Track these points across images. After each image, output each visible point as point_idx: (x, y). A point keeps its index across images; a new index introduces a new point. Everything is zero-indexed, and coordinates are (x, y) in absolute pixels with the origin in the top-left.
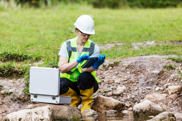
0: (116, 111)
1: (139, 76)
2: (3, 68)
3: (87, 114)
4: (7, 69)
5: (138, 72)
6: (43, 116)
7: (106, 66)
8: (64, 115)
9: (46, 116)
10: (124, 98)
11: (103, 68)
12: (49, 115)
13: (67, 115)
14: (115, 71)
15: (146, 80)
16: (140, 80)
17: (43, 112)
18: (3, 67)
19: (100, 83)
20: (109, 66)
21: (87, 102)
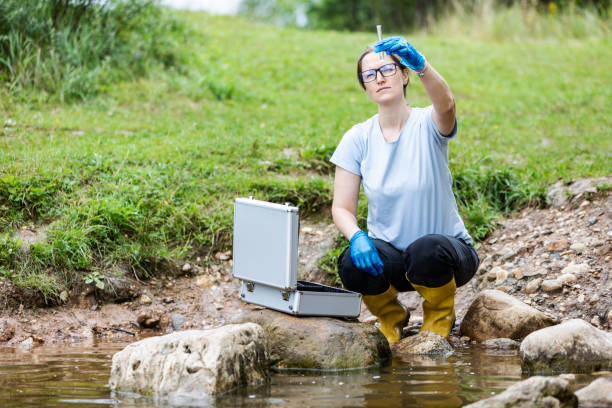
2: (295, 189)
4: (305, 197)
7: (574, 196)
11: (566, 203)
18: (297, 187)
19: (533, 247)
20: (582, 198)
21: (432, 316)
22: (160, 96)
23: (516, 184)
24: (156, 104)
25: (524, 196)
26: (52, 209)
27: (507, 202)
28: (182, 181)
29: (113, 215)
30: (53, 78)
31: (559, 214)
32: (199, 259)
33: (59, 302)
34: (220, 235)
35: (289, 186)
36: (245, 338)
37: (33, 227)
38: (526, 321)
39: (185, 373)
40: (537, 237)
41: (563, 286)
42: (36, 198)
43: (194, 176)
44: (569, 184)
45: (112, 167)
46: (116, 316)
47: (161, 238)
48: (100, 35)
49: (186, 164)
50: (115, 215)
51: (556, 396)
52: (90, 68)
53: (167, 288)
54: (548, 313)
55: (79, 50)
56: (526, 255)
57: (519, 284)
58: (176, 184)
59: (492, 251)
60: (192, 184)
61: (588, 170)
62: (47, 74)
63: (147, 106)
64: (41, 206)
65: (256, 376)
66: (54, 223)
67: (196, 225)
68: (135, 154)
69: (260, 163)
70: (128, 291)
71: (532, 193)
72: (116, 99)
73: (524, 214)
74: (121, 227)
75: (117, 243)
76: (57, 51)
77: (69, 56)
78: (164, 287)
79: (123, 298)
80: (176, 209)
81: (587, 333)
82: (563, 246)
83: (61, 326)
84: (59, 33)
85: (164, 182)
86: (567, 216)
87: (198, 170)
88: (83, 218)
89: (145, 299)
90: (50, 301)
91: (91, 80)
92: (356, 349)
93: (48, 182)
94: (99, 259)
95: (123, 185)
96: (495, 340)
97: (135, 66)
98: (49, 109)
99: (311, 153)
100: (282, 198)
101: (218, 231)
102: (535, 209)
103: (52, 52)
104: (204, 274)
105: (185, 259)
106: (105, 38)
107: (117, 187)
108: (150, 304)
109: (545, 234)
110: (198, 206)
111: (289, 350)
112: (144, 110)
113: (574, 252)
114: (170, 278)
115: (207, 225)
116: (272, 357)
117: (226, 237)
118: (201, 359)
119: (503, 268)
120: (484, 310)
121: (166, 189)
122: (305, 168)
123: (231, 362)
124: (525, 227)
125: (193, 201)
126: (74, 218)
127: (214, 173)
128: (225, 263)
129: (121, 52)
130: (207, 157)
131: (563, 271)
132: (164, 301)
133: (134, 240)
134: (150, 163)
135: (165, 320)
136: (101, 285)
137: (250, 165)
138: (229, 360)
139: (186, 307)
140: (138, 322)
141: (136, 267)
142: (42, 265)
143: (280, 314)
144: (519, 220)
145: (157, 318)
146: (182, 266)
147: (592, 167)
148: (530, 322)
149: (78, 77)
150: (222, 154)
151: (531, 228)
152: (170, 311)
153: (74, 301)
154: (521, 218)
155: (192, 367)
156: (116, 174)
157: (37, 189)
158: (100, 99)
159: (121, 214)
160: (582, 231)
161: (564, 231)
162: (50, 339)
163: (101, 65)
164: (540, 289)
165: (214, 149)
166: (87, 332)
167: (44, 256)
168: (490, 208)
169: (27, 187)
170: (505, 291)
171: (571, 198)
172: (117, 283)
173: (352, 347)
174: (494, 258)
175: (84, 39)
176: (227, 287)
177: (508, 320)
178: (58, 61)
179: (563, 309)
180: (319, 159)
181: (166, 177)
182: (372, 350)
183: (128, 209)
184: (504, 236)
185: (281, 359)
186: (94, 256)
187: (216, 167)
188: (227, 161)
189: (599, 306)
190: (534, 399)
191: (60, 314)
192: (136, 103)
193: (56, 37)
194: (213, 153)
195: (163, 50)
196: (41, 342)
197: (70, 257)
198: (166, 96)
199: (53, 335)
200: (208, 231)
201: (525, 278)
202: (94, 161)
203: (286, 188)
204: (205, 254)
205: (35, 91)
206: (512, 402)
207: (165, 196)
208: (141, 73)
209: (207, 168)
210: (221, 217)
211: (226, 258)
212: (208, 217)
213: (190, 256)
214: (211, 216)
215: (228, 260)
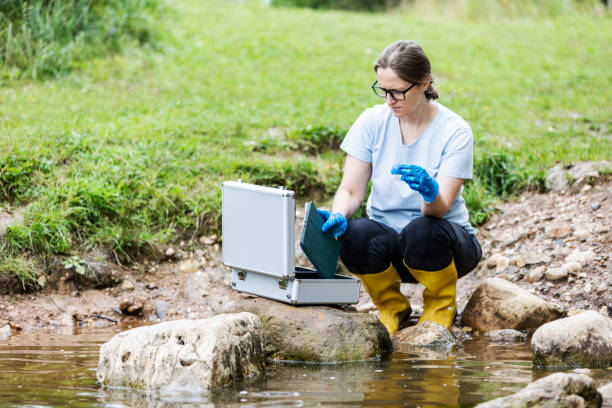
2: (282, 171)
4: (293, 178)
7: (574, 180)
11: (566, 188)
18: (284, 169)
19: (534, 234)
20: (583, 183)
21: (433, 305)
22: (136, 74)
23: (513, 168)
24: (131, 82)
25: (522, 180)
26: (29, 190)
27: (504, 186)
28: (164, 161)
29: (93, 197)
30: (25, 54)
31: (559, 199)
32: (182, 243)
33: (38, 288)
34: (205, 219)
35: (276, 168)
36: (241, 329)
37: (9, 208)
38: (531, 312)
39: (179, 365)
40: (537, 222)
41: (569, 274)
42: (12, 179)
43: (176, 156)
44: (569, 168)
45: (91, 146)
46: (97, 302)
47: (143, 221)
48: (73, 9)
49: (167, 143)
50: (96, 196)
51: (580, 394)
52: (63, 44)
54: (554, 304)
55: (52, 25)
56: (527, 241)
57: (521, 272)
58: (159, 165)
59: (490, 237)
60: (175, 164)
61: (586, 153)
62: (19, 49)
63: (122, 83)
64: (18, 186)
65: (252, 369)
66: (30, 205)
67: (180, 208)
68: (115, 133)
69: (246, 143)
70: (110, 276)
71: (531, 177)
72: (91, 76)
73: (523, 198)
74: (102, 210)
75: (98, 226)
76: (29, 26)
77: (42, 32)
78: (147, 272)
79: (104, 283)
80: (159, 190)
81: (601, 325)
82: (566, 233)
83: (40, 313)
84: (31, 7)
85: (146, 162)
86: (568, 201)
87: (180, 149)
88: (61, 199)
89: (127, 284)
90: (27, 287)
91: (64, 56)
92: (356, 340)
93: (25, 161)
94: (78, 243)
95: (103, 165)
96: (500, 331)
97: (109, 42)
98: (22, 86)
99: (298, 133)
100: (268, 180)
101: (203, 213)
102: (534, 194)
103: (24, 27)
104: (188, 258)
105: (168, 243)
106: (79, 13)
107: (96, 167)
108: (133, 290)
109: (546, 220)
110: (182, 188)
111: (286, 341)
112: (119, 88)
113: (578, 239)
114: (153, 263)
115: (191, 208)
116: (268, 349)
117: (211, 220)
118: (195, 351)
119: (504, 255)
120: (487, 299)
121: (148, 170)
122: (291, 148)
123: (227, 354)
124: (524, 212)
125: (175, 182)
126: (52, 199)
127: (197, 154)
128: (210, 248)
129: (95, 28)
130: (189, 137)
131: (566, 259)
132: (147, 287)
133: (114, 223)
134: (130, 142)
135: (148, 307)
136: (81, 270)
137: (235, 146)
138: (225, 352)
139: (170, 293)
140: (121, 309)
141: (118, 251)
142: (20, 249)
143: (275, 303)
144: (517, 205)
145: (140, 305)
146: (165, 251)
147: (589, 151)
148: (536, 313)
149: (51, 53)
150: (204, 134)
151: (531, 214)
152: (154, 298)
153: (52, 286)
154: (520, 202)
155: (186, 359)
156: (95, 154)
157: (12, 169)
158: (74, 76)
159: (101, 195)
160: (584, 217)
161: (566, 216)
162: (28, 327)
163: (74, 40)
164: (544, 278)
165: (197, 128)
166: (67, 320)
167: (21, 239)
168: (486, 192)
169: (3, 166)
170: (507, 279)
171: (571, 182)
172: (98, 268)
173: (353, 339)
174: (494, 244)
175: (57, 13)
176: (212, 272)
177: (513, 311)
178: (30, 36)
179: (568, 299)
180: (306, 139)
181: (147, 157)
182: (373, 341)
183: (108, 191)
184: (503, 222)
185: (277, 351)
186: (73, 239)
187: (199, 147)
188: (210, 141)
189: (606, 296)
190: (557, 397)
191: (38, 300)
192: (111, 80)
193: (27, 12)
194: (195, 132)
195: (137, 26)
196: (19, 329)
197: (48, 240)
198: (141, 74)
199: (32, 322)
200: (192, 214)
201: (528, 266)
202: (71, 140)
203: (272, 170)
204: (189, 238)
205: (6, 66)
206: (534, 400)
207: (147, 177)
208: (115, 49)
209: (190, 148)
210: (206, 199)
211: (211, 242)
212: (191, 199)
213: (174, 240)
214: (195, 199)
215: (213, 244)
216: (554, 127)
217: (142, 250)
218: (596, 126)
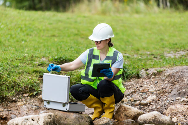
0: (133, 120)
1: (175, 86)
3: (101, 122)
5: (175, 81)
6: (38, 123)
7: (149, 74)
8: (70, 122)
9: (41, 123)
10: (150, 108)
11: (146, 77)
12: (44, 122)
13: (73, 122)
14: (156, 80)
15: (179, 91)
16: (174, 90)
17: (39, 119)
19: (136, 91)
20: (152, 75)
21: (108, 111)
23: (128, 70)
27: (125, 76)
31: (144, 80)
32: (17, 96)
34: (24, 88)
38: (137, 114)
40: (137, 88)
43: (12, 67)
44: (147, 70)
53: (8, 106)
54: (143, 112)
56: (134, 94)
60: (12, 70)
67: (16, 85)
69: (35, 63)
71: (134, 73)
73: (132, 80)
78: (7, 105)
80: (9, 79)
82: (147, 91)
86: (147, 81)
99: (52, 59)
101: (24, 86)
102: (135, 79)
104: (20, 101)
108: (3, 111)
109: (140, 87)
110: (16, 78)
113: (151, 93)
114: (9, 103)
115: (20, 84)
117: (27, 89)
124: (132, 85)
125: (14, 76)
128: (27, 98)
130: (15, 61)
131: (147, 99)
132: (8, 110)
135: (9, 117)
137: (31, 64)
139: (15, 112)
144: (130, 83)
145: (6, 116)
146: (12, 99)
147: (154, 65)
150: (20, 60)
151: (135, 85)
152: (10, 114)
154: (131, 82)
160: (153, 86)
164: (140, 105)
171: (148, 75)
176: (28, 106)
177: (131, 114)
189: (160, 109)
200: (20, 86)
204: (19, 94)
209: (16, 65)
210: (25, 81)
211: (27, 96)
212: (19, 82)
213: (14, 95)
214: (21, 81)
215: (28, 97)
216: (141, 57)
217: (5, 98)
218: (156, 56)
